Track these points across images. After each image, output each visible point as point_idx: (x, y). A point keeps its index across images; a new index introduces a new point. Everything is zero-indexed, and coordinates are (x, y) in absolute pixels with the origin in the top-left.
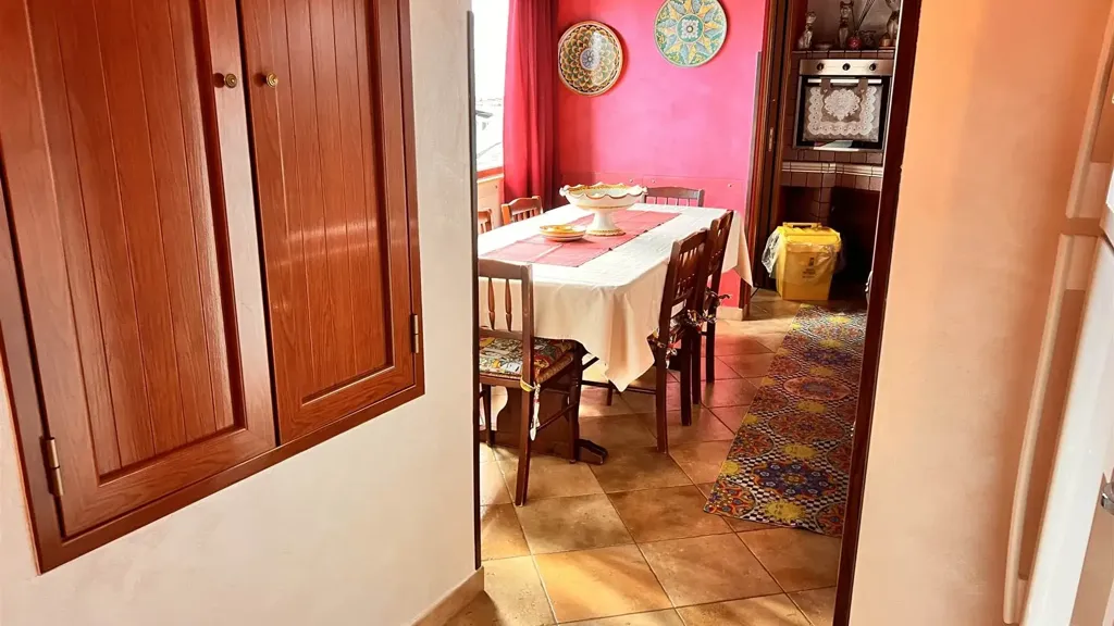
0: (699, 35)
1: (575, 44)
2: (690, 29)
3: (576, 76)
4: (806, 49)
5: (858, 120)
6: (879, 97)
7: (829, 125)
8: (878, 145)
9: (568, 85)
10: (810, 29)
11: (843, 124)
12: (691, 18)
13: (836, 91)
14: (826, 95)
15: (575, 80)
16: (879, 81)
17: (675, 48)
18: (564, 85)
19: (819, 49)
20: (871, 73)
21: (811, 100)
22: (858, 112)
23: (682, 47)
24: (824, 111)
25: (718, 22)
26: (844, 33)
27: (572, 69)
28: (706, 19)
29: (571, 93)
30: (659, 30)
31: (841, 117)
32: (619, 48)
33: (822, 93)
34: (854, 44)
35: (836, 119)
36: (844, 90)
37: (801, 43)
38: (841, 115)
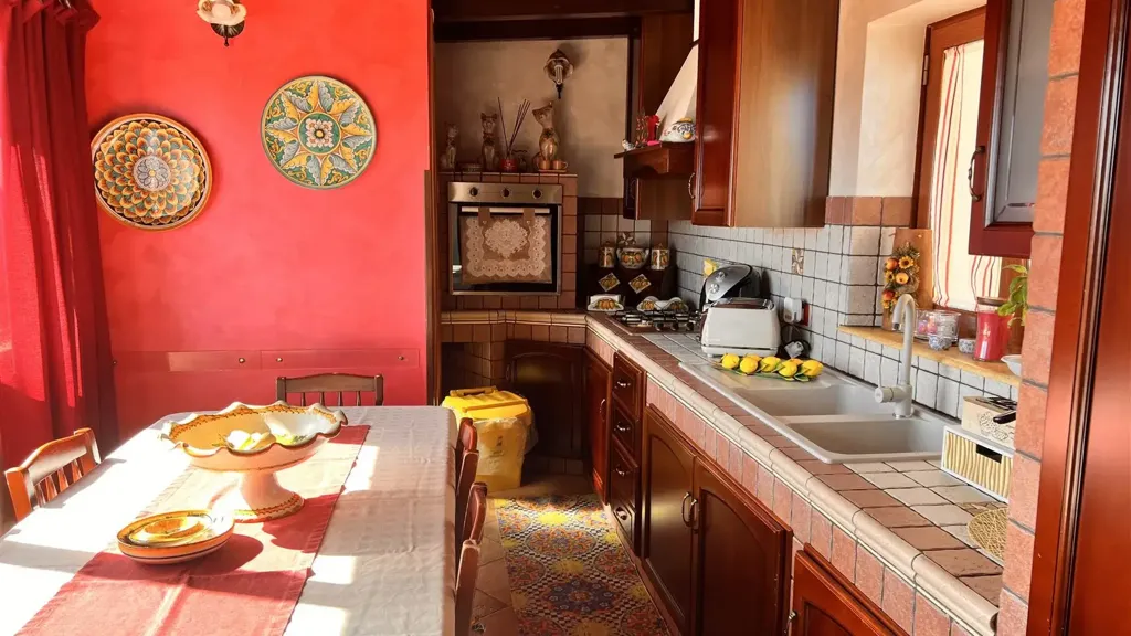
0: (335, 143)
1: (122, 148)
2: (319, 134)
3: (127, 200)
4: (450, 170)
5: (527, 257)
6: (548, 228)
7: (493, 263)
8: (551, 287)
9: (114, 213)
10: (453, 144)
11: (509, 263)
12: (319, 117)
13: (498, 223)
14: (487, 227)
15: (126, 206)
16: (547, 211)
17: (299, 161)
18: (105, 213)
19: (466, 170)
20: (535, 200)
21: (469, 232)
22: (526, 247)
23: (309, 159)
24: (485, 247)
25: (362, 126)
26: (490, 152)
27: (117, 188)
28: (345, 121)
29: (119, 227)
30: (271, 132)
31: (506, 254)
32: (204, 158)
33: (481, 224)
34: (509, 166)
35: (502, 258)
36: (506, 221)
37: (444, 161)
38: (506, 251)
